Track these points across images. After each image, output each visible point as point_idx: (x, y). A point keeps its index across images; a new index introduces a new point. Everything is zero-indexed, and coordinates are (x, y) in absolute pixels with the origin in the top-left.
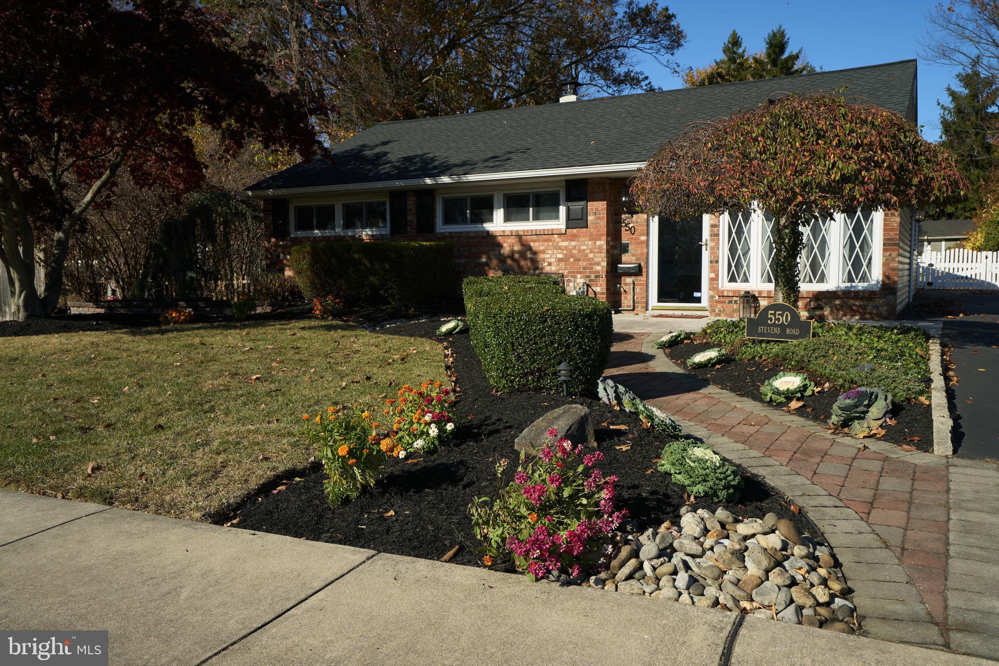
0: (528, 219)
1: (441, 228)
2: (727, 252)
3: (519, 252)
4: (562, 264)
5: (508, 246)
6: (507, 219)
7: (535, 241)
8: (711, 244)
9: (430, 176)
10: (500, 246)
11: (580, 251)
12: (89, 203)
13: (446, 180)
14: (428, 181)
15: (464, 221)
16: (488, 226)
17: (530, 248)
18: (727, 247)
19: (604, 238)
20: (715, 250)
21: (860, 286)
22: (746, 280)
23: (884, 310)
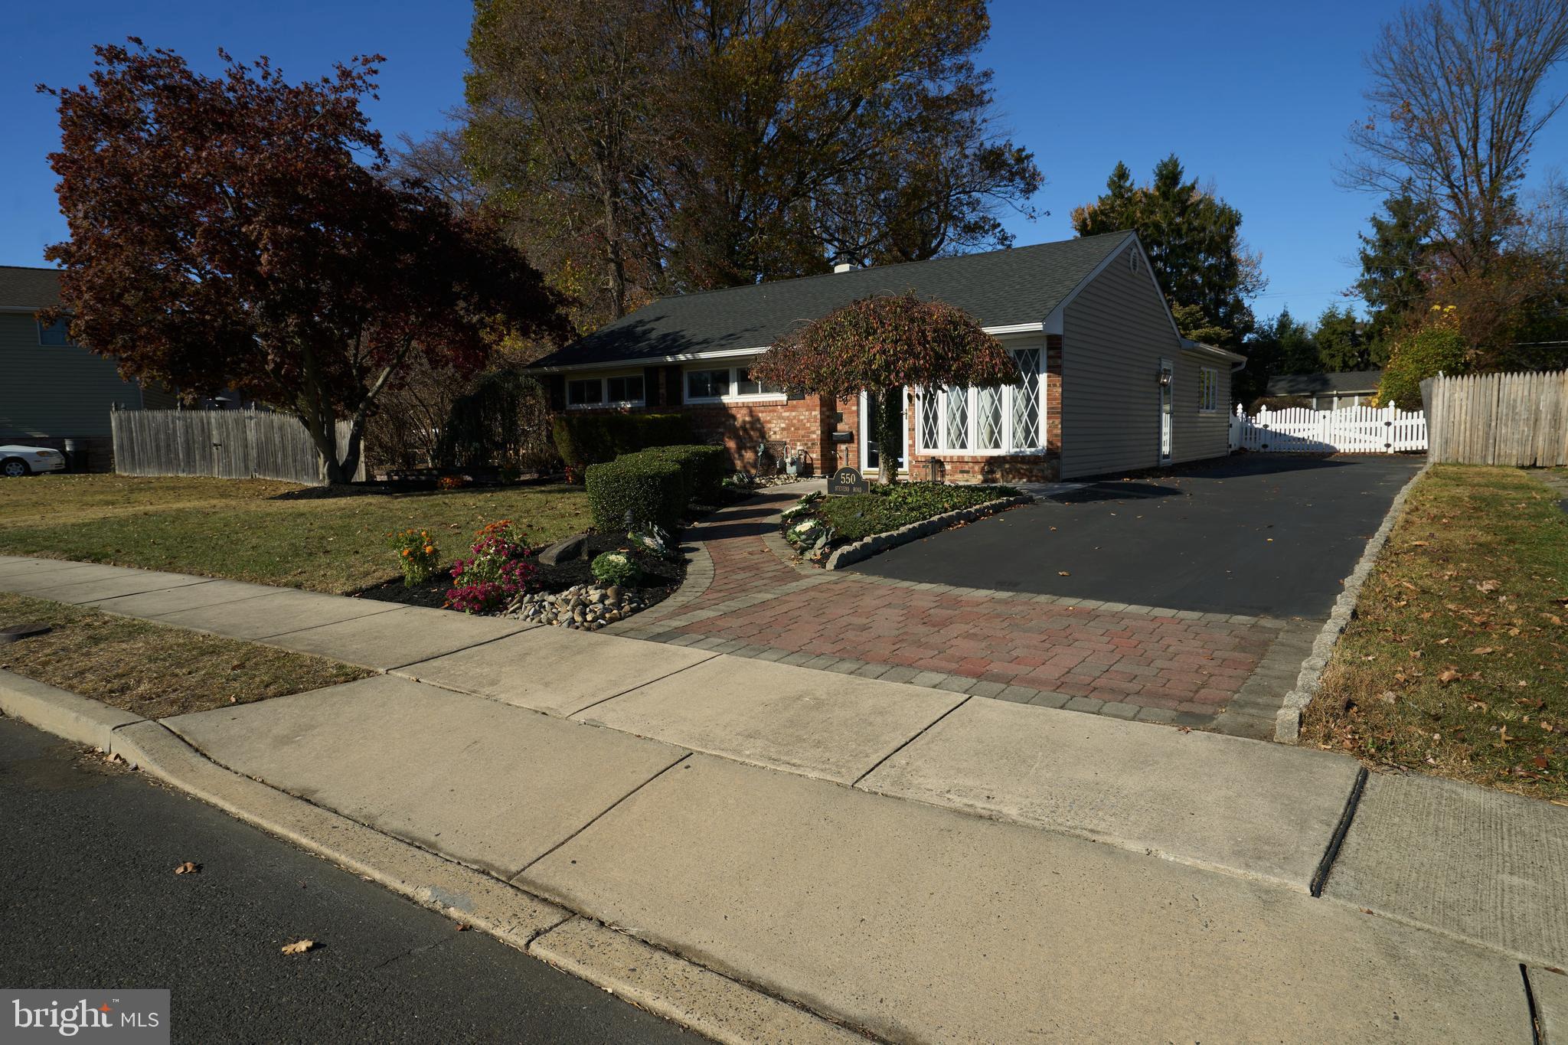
0: (757, 392)
1: (688, 401)
2: (922, 420)
3: (750, 422)
4: (785, 433)
5: (742, 417)
6: (741, 391)
7: (762, 412)
8: (909, 413)
9: (672, 354)
10: (734, 418)
11: (799, 421)
12: (381, 386)
13: (682, 357)
14: (669, 359)
15: (706, 394)
16: (725, 399)
17: (758, 420)
18: (922, 416)
19: (818, 408)
20: (912, 418)
21: (1029, 451)
22: (935, 446)
23: (1048, 473)
